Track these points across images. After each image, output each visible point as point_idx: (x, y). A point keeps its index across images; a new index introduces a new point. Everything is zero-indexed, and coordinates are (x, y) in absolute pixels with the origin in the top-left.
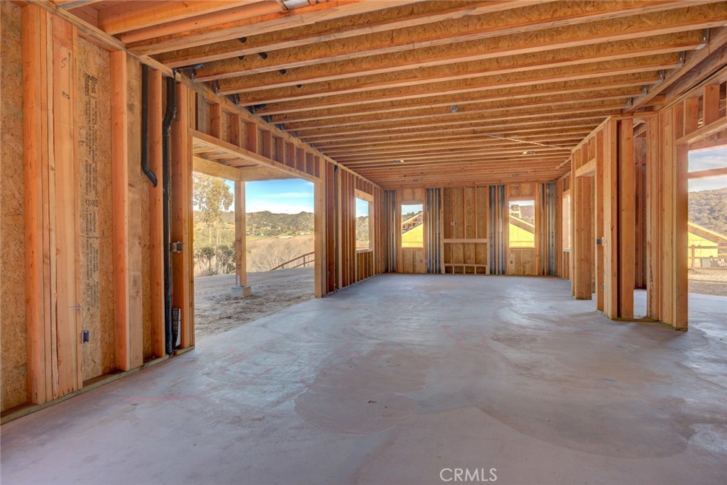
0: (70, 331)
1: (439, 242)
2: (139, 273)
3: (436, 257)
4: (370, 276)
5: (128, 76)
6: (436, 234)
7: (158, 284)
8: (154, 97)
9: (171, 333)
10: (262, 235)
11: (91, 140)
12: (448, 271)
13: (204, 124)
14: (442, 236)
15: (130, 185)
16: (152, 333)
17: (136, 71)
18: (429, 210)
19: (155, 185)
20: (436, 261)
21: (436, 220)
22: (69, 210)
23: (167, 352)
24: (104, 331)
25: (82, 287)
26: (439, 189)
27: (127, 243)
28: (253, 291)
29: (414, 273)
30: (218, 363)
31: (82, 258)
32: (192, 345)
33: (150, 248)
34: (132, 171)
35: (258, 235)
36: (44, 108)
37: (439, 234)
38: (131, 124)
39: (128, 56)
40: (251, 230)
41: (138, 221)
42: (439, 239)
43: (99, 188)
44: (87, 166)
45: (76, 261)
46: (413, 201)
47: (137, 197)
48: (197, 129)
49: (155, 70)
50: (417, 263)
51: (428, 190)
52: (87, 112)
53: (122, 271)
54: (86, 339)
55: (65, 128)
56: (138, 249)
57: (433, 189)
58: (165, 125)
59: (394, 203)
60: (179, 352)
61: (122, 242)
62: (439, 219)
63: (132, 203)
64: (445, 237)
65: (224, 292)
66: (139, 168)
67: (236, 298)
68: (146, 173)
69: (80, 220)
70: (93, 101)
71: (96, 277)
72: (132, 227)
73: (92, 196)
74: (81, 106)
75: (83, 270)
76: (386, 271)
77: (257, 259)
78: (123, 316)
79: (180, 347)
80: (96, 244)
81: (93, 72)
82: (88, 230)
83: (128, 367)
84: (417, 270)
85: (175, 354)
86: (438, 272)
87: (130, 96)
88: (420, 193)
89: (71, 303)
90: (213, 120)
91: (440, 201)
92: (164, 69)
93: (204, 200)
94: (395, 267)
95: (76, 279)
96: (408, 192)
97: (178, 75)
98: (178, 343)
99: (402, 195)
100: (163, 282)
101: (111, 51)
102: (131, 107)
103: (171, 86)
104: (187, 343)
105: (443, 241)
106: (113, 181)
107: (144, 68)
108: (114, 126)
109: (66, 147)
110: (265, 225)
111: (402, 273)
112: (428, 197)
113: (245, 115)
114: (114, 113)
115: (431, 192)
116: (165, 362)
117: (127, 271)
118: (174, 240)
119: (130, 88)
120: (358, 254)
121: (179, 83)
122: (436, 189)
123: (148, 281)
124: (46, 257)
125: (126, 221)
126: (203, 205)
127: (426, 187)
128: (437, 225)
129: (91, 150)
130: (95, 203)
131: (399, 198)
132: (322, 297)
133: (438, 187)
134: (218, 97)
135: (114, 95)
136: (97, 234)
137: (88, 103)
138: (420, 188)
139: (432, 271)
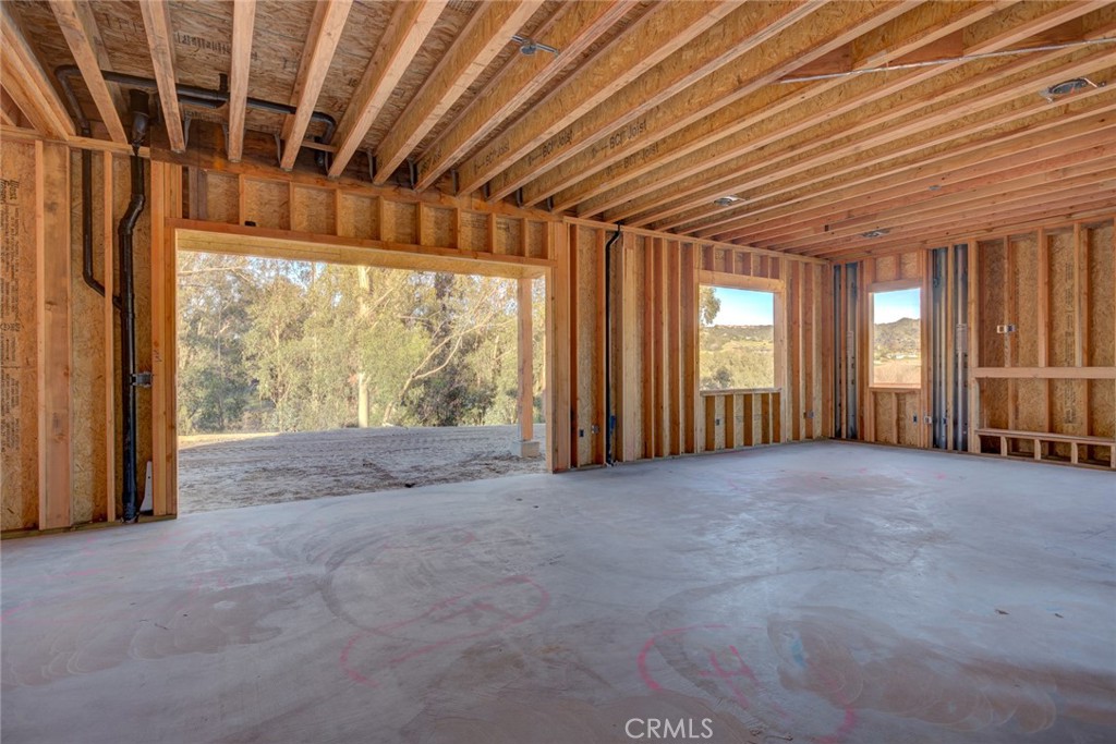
1: (965, 375)
5: (46, 170)
12: (990, 446)
13: (202, 207)
14: (973, 359)
17: (60, 161)
18: (936, 299)
26: (965, 247)
29: (901, 443)
37: (965, 356)
38: (51, 227)
39: (47, 145)
42: (965, 366)
46: (900, 281)
50: (908, 422)
51: (934, 252)
57: (947, 250)
59: (855, 291)
60: (143, 519)
62: (965, 320)
64: (981, 364)
70: (12, 209)
73: (10, 319)
76: (838, 436)
79: (150, 513)
81: (12, 175)
82: (4, 358)
83: (42, 525)
84: (907, 437)
85: (136, 521)
86: (960, 446)
87: (51, 193)
88: (915, 263)
94: (858, 426)
96: (887, 265)
98: (146, 507)
99: (875, 272)
100: (111, 425)
102: (51, 207)
104: (159, 509)
105: (976, 372)
111: (871, 443)
112: (935, 268)
115: (943, 254)
117: (42, 410)
118: (139, 370)
119: (50, 183)
120: (709, 399)
122: (956, 248)
127: (931, 245)
129: (10, 266)
130: (15, 327)
132: (555, 472)
133: (959, 241)
137: (5, 212)
138: (914, 250)
139: (943, 442)
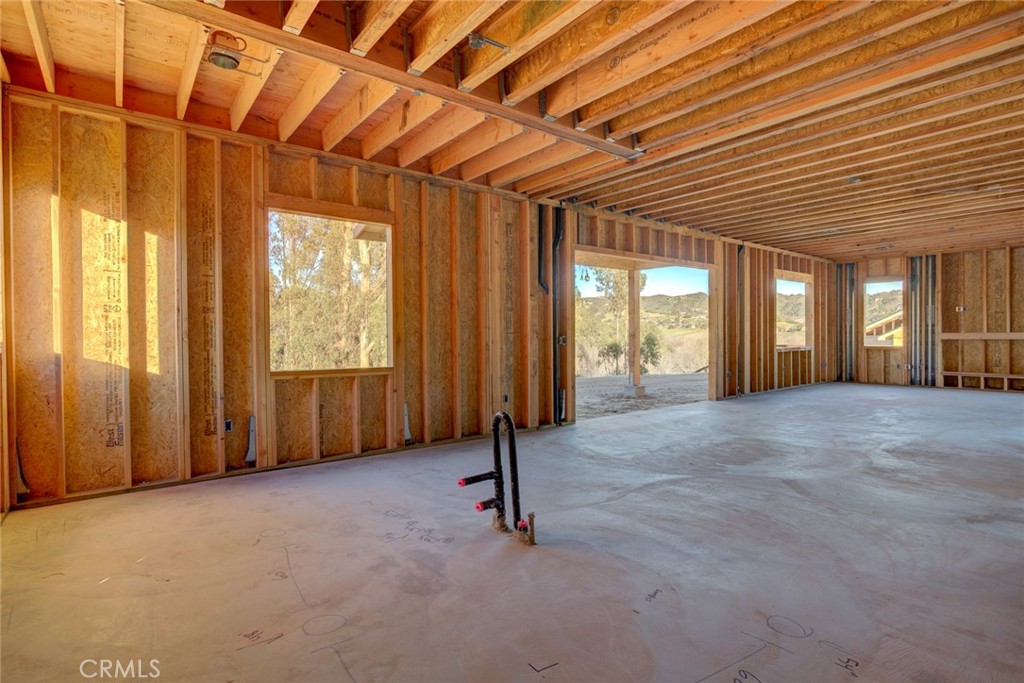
0: (498, 395)
1: (933, 337)
2: (536, 359)
3: (927, 360)
4: (803, 382)
5: (530, 216)
6: (927, 326)
7: (549, 368)
8: (546, 226)
9: (558, 409)
10: (693, 327)
11: (509, 266)
12: (950, 382)
13: (584, 237)
14: (939, 328)
15: (532, 295)
16: (544, 406)
17: (535, 211)
18: (913, 289)
19: (548, 293)
20: (926, 368)
21: (927, 303)
22: (498, 315)
23: (555, 422)
24: (515, 398)
25: (504, 366)
26: (934, 257)
27: (529, 337)
28: (648, 391)
29: (887, 383)
30: (590, 433)
31: (504, 347)
32: (574, 421)
33: (544, 341)
34: (532, 285)
35: (687, 327)
36: (486, 253)
37: (933, 325)
38: (532, 251)
39: (530, 202)
40: (677, 320)
41: (536, 321)
42: (933, 332)
43: (513, 299)
44: (507, 284)
45: (502, 348)
46: (887, 275)
47: (536, 303)
48: (578, 243)
49: (547, 206)
50: (893, 369)
51: (912, 259)
52: (507, 249)
53: (526, 356)
54: (506, 400)
55: (497, 262)
56: (536, 342)
57: (921, 258)
58: (555, 245)
59: (852, 282)
60: (563, 423)
61: (526, 336)
62: (933, 303)
63: (533, 308)
64: (944, 330)
65: (618, 392)
66: (537, 282)
67: (628, 397)
68: (542, 284)
69: (503, 321)
70: (510, 240)
71: (511, 359)
72: (533, 325)
73: (509, 305)
74: (504, 245)
75: (504, 355)
76: (839, 379)
77: (681, 361)
78: (526, 389)
79: (565, 420)
80: (511, 337)
81: (510, 220)
82: (507, 328)
83: (529, 426)
84: (892, 378)
85: (560, 425)
86: (930, 383)
87: (532, 231)
88: (897, 264)
89: (499, 375)
90: (592, 230)
91: (934, 274)
92: (555, 203)
93: (611, 284)
94: (854, 372)
95: (501, 360)
96: (876, 265)
97: (564, 203)
98: (563, 417)
99: (867, 269)
100: (552, 367)
101: (520, 202)
102: (532, 239)
103: (559, 213)
104: (570, 418)
105: (941, 335)
106: (521, 293)
107: (541, 207)
108: (522, 254)
109: (497, 275)
110: (698, 313)
111: (864, 383)
112: (913, 269)
113: (623, 219)
114: (522, 244)
115: (918, 261)
116: (553, 428)
117: (529, 358)
118: (560, 335)
119: (531, 225)
120: (780, 354)
121: (564, 209)
122: (927, 257)
123: (542, 366)
124: (487, 345)
125: (529, 321)
126: (610, 291)
127: (910, 254)
128: (930, 312)
129: (509, 274)
130: (511, 309)
131: (861, 274)
132: (718, 399)
133: (930, 253)
134: (595, 212)
135: (521, 232)
136: (512, 331)
137: (507, 242)
138: (898, 257)
139: (920, 380)
